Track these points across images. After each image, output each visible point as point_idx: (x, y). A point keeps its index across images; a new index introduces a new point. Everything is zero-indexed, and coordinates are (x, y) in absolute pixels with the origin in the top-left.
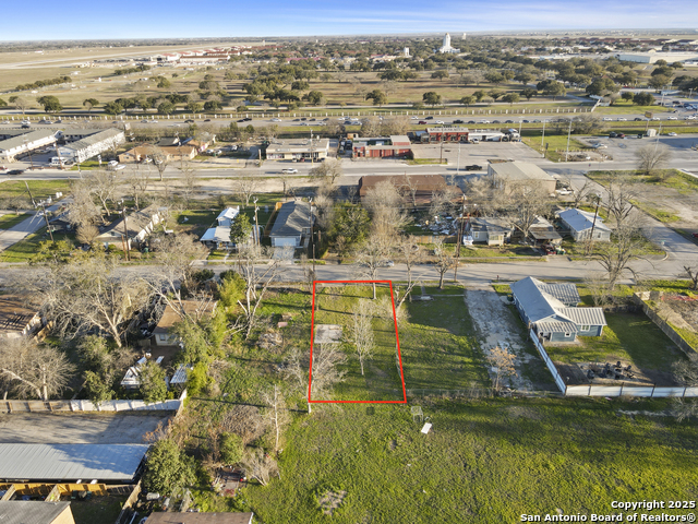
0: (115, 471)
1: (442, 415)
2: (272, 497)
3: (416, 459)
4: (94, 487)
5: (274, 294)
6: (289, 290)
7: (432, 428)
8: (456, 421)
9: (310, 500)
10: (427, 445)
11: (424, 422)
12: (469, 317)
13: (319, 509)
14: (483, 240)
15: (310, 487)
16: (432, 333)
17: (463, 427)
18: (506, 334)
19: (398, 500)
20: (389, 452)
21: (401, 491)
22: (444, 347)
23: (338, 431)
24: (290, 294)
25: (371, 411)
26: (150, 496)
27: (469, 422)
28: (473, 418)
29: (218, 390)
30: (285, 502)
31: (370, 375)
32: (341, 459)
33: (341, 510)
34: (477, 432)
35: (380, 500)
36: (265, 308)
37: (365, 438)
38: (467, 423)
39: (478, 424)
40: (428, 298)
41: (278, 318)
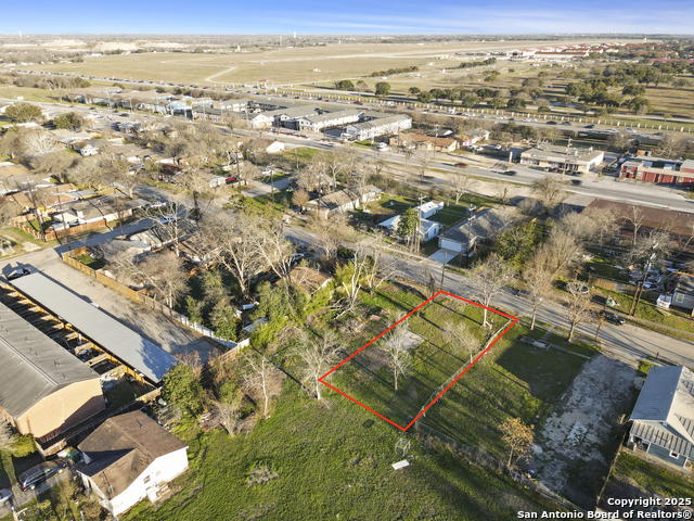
0: (154, 372)
1: (428, 461)
2: (228, 447)
3: (361, 485)
4: (139, 378)
5: (396, 289)
6: (412, 290)
7: (405, 468)
8: (436, 475)
9: (248, 465)
10: (386, 479)
11: (405, 458)
12: (571, 383)
13: (246, 476)
14: (689, 307)
15: (258, 456)
16: (507, 381)
17: (436, 484)
18: (594, 419)
19: (310, 508)
20: (344, 466)
21: (320, 503)
22: (504, 399)
23: (324, 425)
24: (409, 294)
25: (369, 424)
26: (161, 402)
27: (449, 483)
28: (456, 482)
29: (275, 349)
30: (231, 456)
31: (402, 393)
32: (302, 448)
33: (259, 487)
34: (444, 496)
35: (296, 499)
36: (376, 299)
37: (339, 444)
38: (445, 482)
39: (456, 490)
40: (542, 345)
41: (377, 310)
